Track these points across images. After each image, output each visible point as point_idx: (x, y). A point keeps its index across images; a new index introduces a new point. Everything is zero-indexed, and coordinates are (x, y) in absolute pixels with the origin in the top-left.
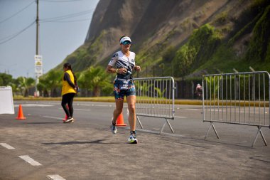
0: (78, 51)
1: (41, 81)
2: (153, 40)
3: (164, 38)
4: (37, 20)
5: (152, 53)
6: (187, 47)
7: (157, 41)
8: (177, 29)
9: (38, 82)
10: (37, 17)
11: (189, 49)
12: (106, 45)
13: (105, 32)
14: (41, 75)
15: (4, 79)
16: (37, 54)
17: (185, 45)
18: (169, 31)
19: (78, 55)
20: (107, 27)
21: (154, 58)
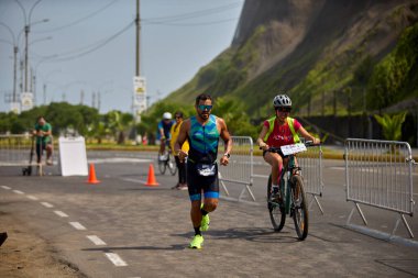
0: (218, 60)
1: (144, 119)
2: (340, 44)
3: (359, 41)
4: (137, 20)
5: (337, 67)
6: (393, 59)
7: (346, 47)
8: (380, 26)
9: (138, 120)
10: (138, 15)
11: (396, 61)
12: (264, 51)
13: (262, 29)
14: (145, 108)
15: (84, 115)
16: (137, 74)
17: (389, 55)
18: (367, 28)
19: (220, 67)
20: (265, 20)
21: (341, 76)
